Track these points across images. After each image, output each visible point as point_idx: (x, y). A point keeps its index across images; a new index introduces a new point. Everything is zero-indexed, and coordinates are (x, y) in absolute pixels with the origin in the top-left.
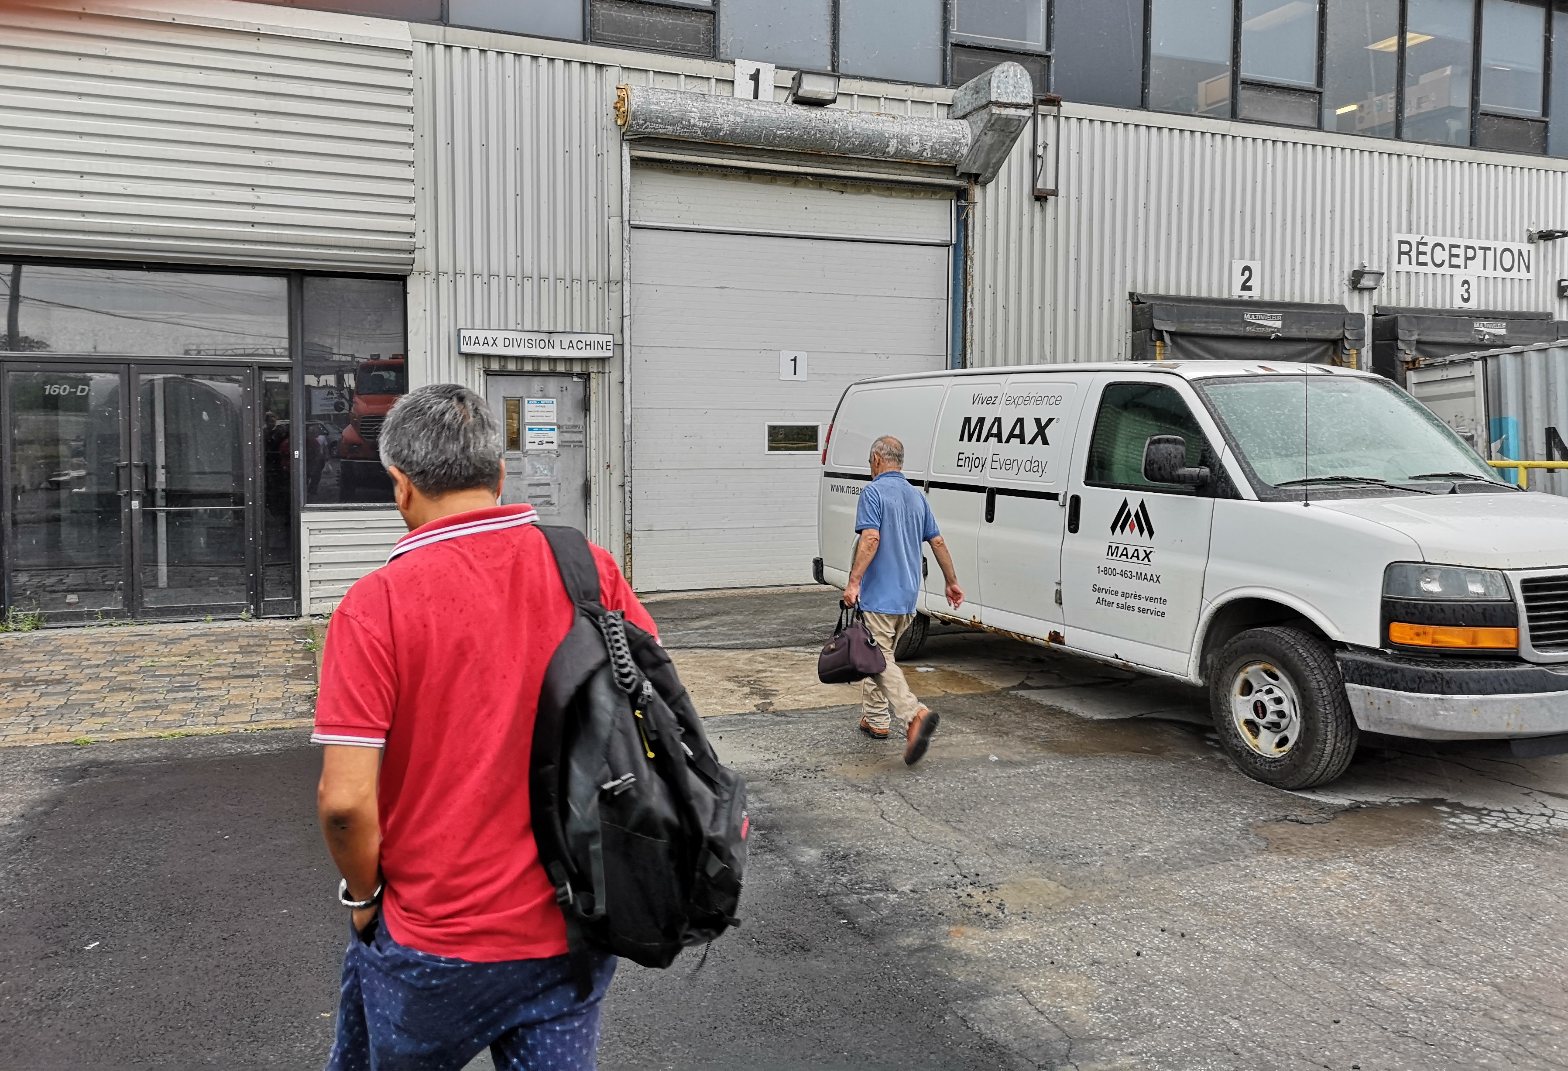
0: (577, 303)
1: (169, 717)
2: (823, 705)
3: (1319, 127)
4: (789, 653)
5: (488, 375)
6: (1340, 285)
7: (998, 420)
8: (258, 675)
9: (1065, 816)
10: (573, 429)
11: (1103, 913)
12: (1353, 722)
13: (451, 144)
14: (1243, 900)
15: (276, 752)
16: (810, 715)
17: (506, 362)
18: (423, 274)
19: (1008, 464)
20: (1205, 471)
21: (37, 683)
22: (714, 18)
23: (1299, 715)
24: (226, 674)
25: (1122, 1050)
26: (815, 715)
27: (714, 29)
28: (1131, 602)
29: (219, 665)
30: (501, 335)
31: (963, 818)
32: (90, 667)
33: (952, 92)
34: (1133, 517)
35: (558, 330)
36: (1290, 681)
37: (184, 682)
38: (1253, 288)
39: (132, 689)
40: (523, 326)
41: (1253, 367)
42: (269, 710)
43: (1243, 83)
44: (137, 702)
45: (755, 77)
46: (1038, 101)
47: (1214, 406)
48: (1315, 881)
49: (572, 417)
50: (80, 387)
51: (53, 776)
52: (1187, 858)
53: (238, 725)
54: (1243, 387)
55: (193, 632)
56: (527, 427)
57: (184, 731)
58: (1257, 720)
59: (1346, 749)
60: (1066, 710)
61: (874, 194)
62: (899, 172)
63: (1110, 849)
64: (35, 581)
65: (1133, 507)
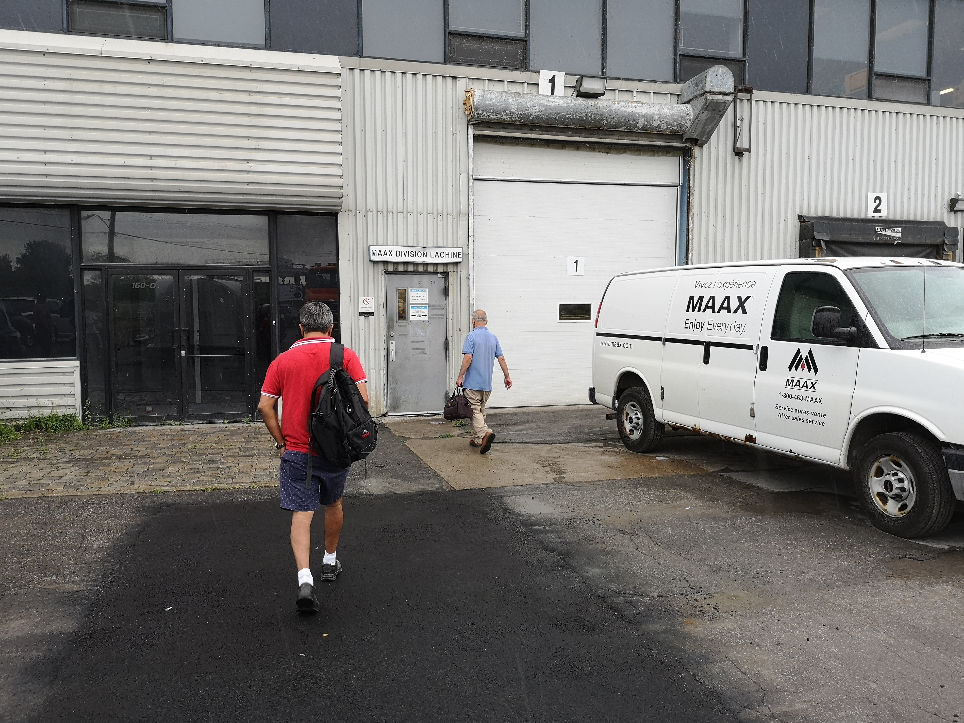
0: (440, 228)
1: (206, 479)
2: (597, 479)
3: (928, 103)
4: (574, 447)
5: (387, 274)
6: (941, 208)
7: (712, 298)
8: (255, 455)
9: (758, 553)
10: (438, 308)
11: (784, 613)
12: (953, 494)
13: (364, 130)
14: (877, 608)
15: (267, 500)
16: (589, 485)
17: (397, 266)
18: (347, 212)
19: (719, 326)
20: (854, 329)
21: (132, 457)
22: (526, 44)
23: (915, 490)
24: (236, 454)
25: (798, 699)
26: (591, 486)
27: (526, 52)
28: (801, 416)
29: (233, 449)
30: (394, 249)
31: (691, 552)
32: (160, 448)
33: (680, 86)
34: (804, 360)
35: (429, 245)
36: (910, 469)
37: (213, 458)
38: (882, 211)
39: (184, 462)
40: (408, 243)
41: (886, 261)
42: (262, 476)
43: (876, 75)
44: (187, 469)
45: (552, 81)
46: (738, 90)
47: (860, 287)
48: (926, 597)
49: (439, 299)
50: (152, 283)
51: (142, 511)
52: (839, 581)
53: (245, 484)
54: (880, 274)
55: (217, 429)
56: (411, 306)
57: (215, 487)
58: (886, 493)
59: (947, 513)
60: (756, 485)
61: (629, 154)
62: (645, 139)
63: (788, 573)
64: (128, 399)
65: (804, 354)
